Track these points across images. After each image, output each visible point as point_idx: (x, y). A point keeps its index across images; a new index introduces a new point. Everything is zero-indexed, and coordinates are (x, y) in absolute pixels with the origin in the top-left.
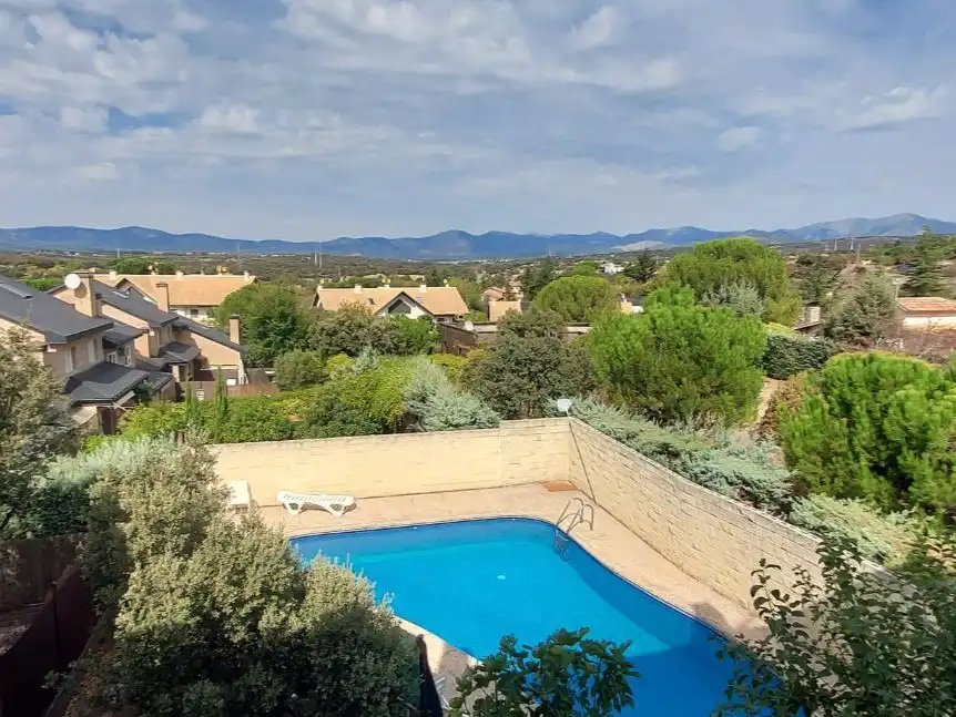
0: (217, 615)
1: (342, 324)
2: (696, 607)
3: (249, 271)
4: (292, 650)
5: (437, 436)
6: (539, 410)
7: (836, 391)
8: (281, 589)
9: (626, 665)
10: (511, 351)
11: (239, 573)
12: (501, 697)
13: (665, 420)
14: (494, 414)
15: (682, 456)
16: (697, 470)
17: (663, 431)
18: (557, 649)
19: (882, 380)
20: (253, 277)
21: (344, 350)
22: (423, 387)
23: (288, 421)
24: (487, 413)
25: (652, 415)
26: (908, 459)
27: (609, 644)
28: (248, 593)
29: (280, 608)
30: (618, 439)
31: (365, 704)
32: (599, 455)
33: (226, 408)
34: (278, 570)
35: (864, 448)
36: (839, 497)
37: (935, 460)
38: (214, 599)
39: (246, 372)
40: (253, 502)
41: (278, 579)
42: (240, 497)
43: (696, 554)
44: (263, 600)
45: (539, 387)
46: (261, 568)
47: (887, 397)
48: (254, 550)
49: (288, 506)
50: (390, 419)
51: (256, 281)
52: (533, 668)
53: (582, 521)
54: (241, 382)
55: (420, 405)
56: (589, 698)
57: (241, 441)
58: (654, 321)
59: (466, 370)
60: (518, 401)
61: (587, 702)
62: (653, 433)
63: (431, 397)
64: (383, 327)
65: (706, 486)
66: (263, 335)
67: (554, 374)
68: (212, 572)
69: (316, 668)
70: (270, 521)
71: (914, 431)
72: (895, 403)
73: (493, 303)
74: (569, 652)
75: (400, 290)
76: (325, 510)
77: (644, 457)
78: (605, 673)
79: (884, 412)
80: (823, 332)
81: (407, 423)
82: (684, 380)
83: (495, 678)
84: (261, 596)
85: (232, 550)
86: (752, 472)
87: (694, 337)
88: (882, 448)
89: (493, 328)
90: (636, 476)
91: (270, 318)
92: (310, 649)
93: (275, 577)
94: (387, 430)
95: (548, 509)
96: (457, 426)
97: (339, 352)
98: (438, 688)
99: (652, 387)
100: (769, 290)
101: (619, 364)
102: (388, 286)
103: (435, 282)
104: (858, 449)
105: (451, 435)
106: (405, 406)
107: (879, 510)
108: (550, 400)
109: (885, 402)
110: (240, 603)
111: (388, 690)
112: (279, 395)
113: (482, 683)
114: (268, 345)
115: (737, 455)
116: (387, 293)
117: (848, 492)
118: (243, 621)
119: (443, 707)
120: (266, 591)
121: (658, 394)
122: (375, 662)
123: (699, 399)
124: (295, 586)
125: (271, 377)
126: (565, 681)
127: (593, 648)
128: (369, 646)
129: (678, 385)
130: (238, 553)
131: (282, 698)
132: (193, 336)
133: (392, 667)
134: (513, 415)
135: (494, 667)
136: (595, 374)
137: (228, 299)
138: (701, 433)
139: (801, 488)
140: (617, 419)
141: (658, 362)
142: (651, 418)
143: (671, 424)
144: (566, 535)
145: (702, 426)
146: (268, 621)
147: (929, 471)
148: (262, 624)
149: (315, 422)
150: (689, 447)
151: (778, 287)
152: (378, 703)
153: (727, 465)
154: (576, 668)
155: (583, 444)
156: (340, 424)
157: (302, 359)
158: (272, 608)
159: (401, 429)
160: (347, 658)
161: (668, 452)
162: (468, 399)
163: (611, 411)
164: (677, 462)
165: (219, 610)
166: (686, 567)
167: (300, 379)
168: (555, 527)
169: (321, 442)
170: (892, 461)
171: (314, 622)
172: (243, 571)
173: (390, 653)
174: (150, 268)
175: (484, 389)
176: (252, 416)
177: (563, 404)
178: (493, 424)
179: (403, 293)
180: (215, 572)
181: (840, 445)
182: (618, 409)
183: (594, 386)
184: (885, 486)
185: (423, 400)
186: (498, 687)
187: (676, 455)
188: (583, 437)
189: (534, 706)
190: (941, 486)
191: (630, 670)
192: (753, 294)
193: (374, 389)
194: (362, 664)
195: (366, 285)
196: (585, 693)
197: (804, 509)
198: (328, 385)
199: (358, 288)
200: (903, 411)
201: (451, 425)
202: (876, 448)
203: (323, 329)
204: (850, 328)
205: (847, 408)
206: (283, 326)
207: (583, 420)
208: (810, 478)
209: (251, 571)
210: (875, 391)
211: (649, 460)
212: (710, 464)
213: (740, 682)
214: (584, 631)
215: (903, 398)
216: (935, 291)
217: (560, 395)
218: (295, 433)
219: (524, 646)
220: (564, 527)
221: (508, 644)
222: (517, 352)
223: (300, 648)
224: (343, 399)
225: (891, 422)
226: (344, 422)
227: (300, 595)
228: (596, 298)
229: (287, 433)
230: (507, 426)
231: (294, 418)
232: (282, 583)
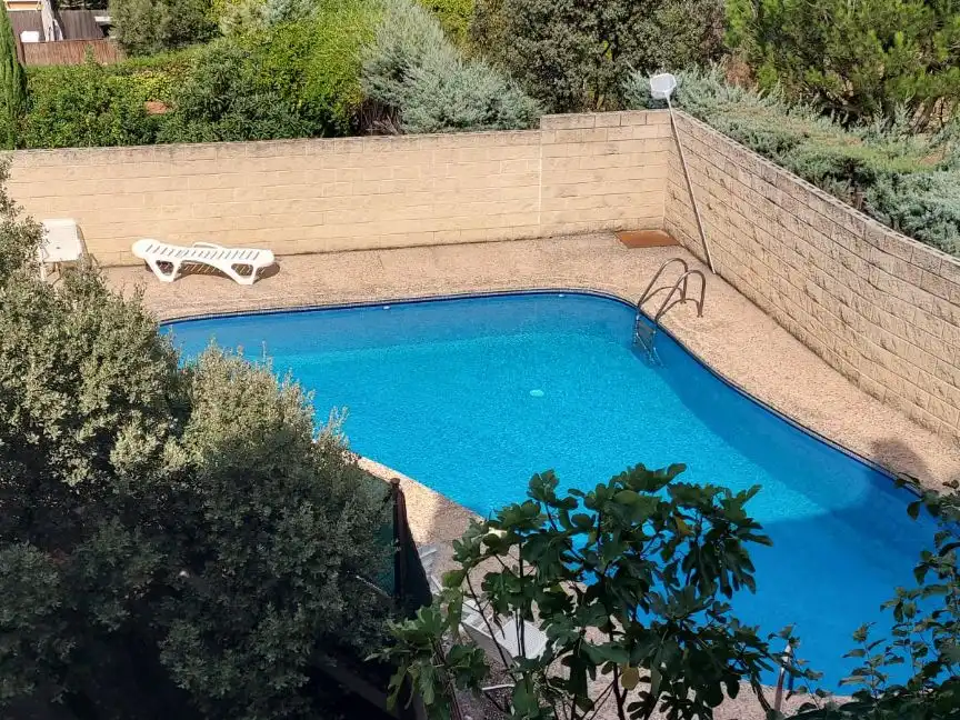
0: (34, 438)
2: (877, 445)
4: (172, 499)
5: (424, 144)
6: (615, 95)
8: (146, 399)
9: (749, 524)
11: (66, 370)
12: (529, 570)
13: (853, 118)
14: (531, 103)
15: (880, 183)
16: (903, 208)
17: (848, 137)
18: (628, 497)
22: (398, 50)
23: (143, 113)
24: (516, 100)
25: (828, 107)
27: (719, 490)
28: (87, 403)
29: (145, 430)
30: (762, 151)
31: (300, 583)
32: (723, 182)
33: (23, 83)
34: (137, 366)
38: (25, 413)
39: (57, 17)
40: (90, 257)
41: (138, 383)
42: (60, 246)
43: (886, 356)
44: (114, 417)
45: (616, 53)
46: (106, 364)
48: (92, 331)
49: (156, 268)
50: (337, 111)
52: (584, 525)
53: (683, 300)
54: (50, 37)
55: (392, 84)
56: (681, 576)
57: (57, 146)
59: (481, 16)
60: (575, 81)
61: (676, 582)
62: (828, 139)
63: (413, 70)
65: (918, 238)
67: (647, 26)
68: (19, 368)
69: (214, 528)
70: (118, 286)
74: (648, 500)
76: (222, 274)
77: (808, 186)
78: (708, 537)
81: (369, 118)
82: (899, 37)
83: (518, 540)
84: (111, 410)
85: (49, 331)
90: (788, 219)
92: (202, 499)
93: (133, 379)
94: (329, 130)
95: (625, 277)
96: (461, 125)
98: (425, 564)
99: (835, 49)
105: (450, 141)
106: (364, 87)
108: (637, 75)
110: (73, 421)
111: (338, 561)
112: (122, 60)
113: (497, 547)
118: (81, 450)
119: (433, 592)
120: (118, 401)
121: (844, 66)
122: (316, 517)
123: (922, 77)
124: (172, 396)
125: (105, 28)
126: (637, 547)
127: (688, 495)
128: (305, 493)
129: (886, 48)
130: (63, 335)
131: (161, 573)
133: (344, 526)
134: (566, 104)
135: (519, 522)
136: (727, 25)
138: (920, 141)
140: (763, 113)
142: (827, 112)
143: (865, 124)
144: (655, 323)
145: (923, 128)
146: (127, 448)
148: (116, 457)
149: (190, 116)
150: (892, 166)
152: (322, 581)
154: (659, 527)
155: (696, 161)
156: (241, 118)
158: (131, 431)
159: (358, 131)
160: (267, 511)
161: (852, 175)
162: (482, 74)
163: (751, 98)
164: (870, 193)
165: (39, 431)
166: (865, 378)
167: (161, 31)
168: (635, 309)
169: (209, 149)
171: (208, 452)
172: (75, 367)
173: (342, 505)
175: (513, 54)
176: (74, 100)
177: (662, 83)
178: (529, 122)
180: (22, 368)
182: (765, 95)
183: (722, 51)
185: (398, 74)
186: (524, 554)
187: (868, 180)
188: (698, 148)
189: (583, 587)
191: (754, 532)
193: (304, 51)
194: (293, 521)
196: (672, 568)
198: (215, 45)
201: (450, 123)
207: (696, 115)
209: (88, 367)
211: (816, 190)
212: (930, 198)
214: (677, 469)
217: (655, 67)
218: (159, 135)
219: (570, 491)
220: (650, 308)
221: (542, 487)
223: (186, 496)
224: (247, 71)
226: (250, 114)
227: (183, 411)
229: (144, 132)
230: (554, 126)
231: (156, 108)
232: (146, 387)
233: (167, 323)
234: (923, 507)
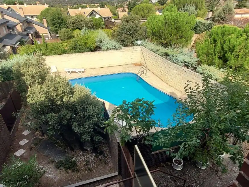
0: (52, 98)
1: (76, 20)
2: (171, 93)
3: (46, 4)
4: (72, 106)
5: (105, 52)
6: (133, 44)
7: (213, 37)
8: (68, 92)
9: (153, 106)
10: (125, 27)
11: (56, 88)
12: (123, 114)
13: (166, 46)
14: (120, 45)
15: (170, 56)
16: (173, 59)
17: (165, 49)
18: (136, 103)
19: (226, 33)
20: (48, 5)
21: (78, 28)
22: (101, 38)
23: (64, 49)
24: (118, 45)
25: (163, 45)
26: (228, 55)
27: (149, 101)
28: (59, 93)
29: (68, 96)
30: (154, 52)
31: (91, 117)
32: (148, 56)
33: (47, 46)
34: (66, 87)
35: (217, 52)
36: (209, 65)
37: (235, 55)
38: (51, 95)
39: (51, 35)
40: (58, 71)
41: (66, 89)
42: (53, 70)
43: (171, 80)
44: (63, 95)
45: (132, 38)
46: (61, 87)
47: (226, 38)
48: (59, 82)
49: (68, 72)
50: (92, 48)
51: (49, 7)
52: (130, 107)
53: (143, 73)
54: (50, 38)
55: (100, 43)
56: (144, 113)
57: (52, 55)
58: (165, 17)
59: (113, 33)
60: (127, 42)
61: (144, 114)
62: (163, 50)
63: (103, 41)
64: (88, 21)
65: (176, 64)
66: (54, 24)
67: (137, 34)
68: (49, 88)
69: (78, 110)
70: (62, 75)
71: (231, 47)
72: (228, 39)
73: (119, 13)
74: (139, 103)
75: (92, 9)
76: (77, 73)
77: (160, 56)
78: (148, 108)
79: (225, 42)
80: (212, 20)
81: (97, 49)
82: (172, 35)
83: (121, 110)
84: (63, 94)
85: (53, 83)
86: (188, 60)
87: (176, 21)
88: (222, 52)
89: (120, 21)
90: (157, 61)
91: (55, 19)
92: (76, 105)
93: (65, 89)
94: (91, 50)
95: (135, 70)
96: (110, 49)
97: (76, 29)
98: (108, 113)
99: (163, 37)
100: (199, 7)
101: (155, 30)
102: (88, 8)
103: (102, 6)
104: (216, 52)
105: (109, 51)
106: (96, 44)
107: (218, 68)
108: (136, 41)
109: (225, 39)
110: (57, 95)
111: (96, 113)
112: (61, 42)
113: (118, 111)
114: (56, 27)
115: (184, 55)
116: (88, 10)
117: (212, 64)
118: (59, 99)
119: (110, 117)
120: (64, 92)
121: (165, 39)
122: (93, 108)
123: (176, 40)
124: (71, 91)
125: (58, 37)
126: (138, 110)
127: (145, 102)
128: (91, 104)
129: (171, 36)
130: (55, 83)
131: (71, 116)
132: (33, 24)
133: (96, 109)
134: (126, 46)
135: (121, 107)
136: (148, 34)
137: (42, 13)
138: (175, 49)
139: (200, 63)
140: (154, 46)
141: (165, 30)
142: (162, 46)
143: (168, 47)
144: (139, 77)
145: (176, 48)
146: (65, 99)
147: (233, 58)
148: (64, 100)
149: (71, 49)
150: (172, 53)
151: (201, 6)
152: (94, 116)
153: (181, 58)
154: (141, 107)
155: (144, 53)
156: (79, 50)
157: (66, 31)
158: (66, 96)
159: (95, 50)
160: (86, 107)
161: (166, 55)
162: (113, 42)
163: (152, 44)
164: (169, 57)
165: (53, 97)
166: (169, 84)
167: (66, 37)
168: (137, 75)
169: (74, 54)
170: (224, 55)
171: (77, 99)
172: (57, 88)
173: (96, 105)
174: (16, 3)
175: (117, 38)
176: (54, 48)
177: (139, 42)
178: (120, 48)
179: (93, 10)
180: (50, 88)
181: (211, 51)
182: (154, 44)
183: (147, 37)
184: (221, 62)
185: (101, 42)
186: (122, 112)
187: (168, 56)
188: (144, 51)
189: (131, 115)
190: (235, 61)
191: (154, 107)
192: (194, 8)
193: (87, 39)
194: (89, 108)
195: (82, 7)
196: (143, 112)
197: (199, 69)
198: (74, 39)
199: (80, 8)
200: (229, 42)
201: (109, 49)
202: (220, 52)
203: (71, 22)
204: (219, 18)
205: (215, 41)
206: (59, 21)
207: (144, 47)
208: (202, 60)
209: (59, 88)
210: (223, 36)
211: (161, 57)
212: (177, 58)
213: (179, 108)
214: (143, 99)
215: (230, 38)
216: (245, 7)
217: (138, 40)
218: (67, 52)
219: (129, 102)
220: (139, 75)
221: (124, 102)
222: (126, 27)
223: (74, 105)
224: (79, 43)
225: (226, 45)
226: (80, 49)
227: (73, 93)
228: (149, 11)
229: (65, 52)
230: (124, 49)
231: (66, 48)
232: (67, 90)
233: (69, 80)
234: (176, 102)
